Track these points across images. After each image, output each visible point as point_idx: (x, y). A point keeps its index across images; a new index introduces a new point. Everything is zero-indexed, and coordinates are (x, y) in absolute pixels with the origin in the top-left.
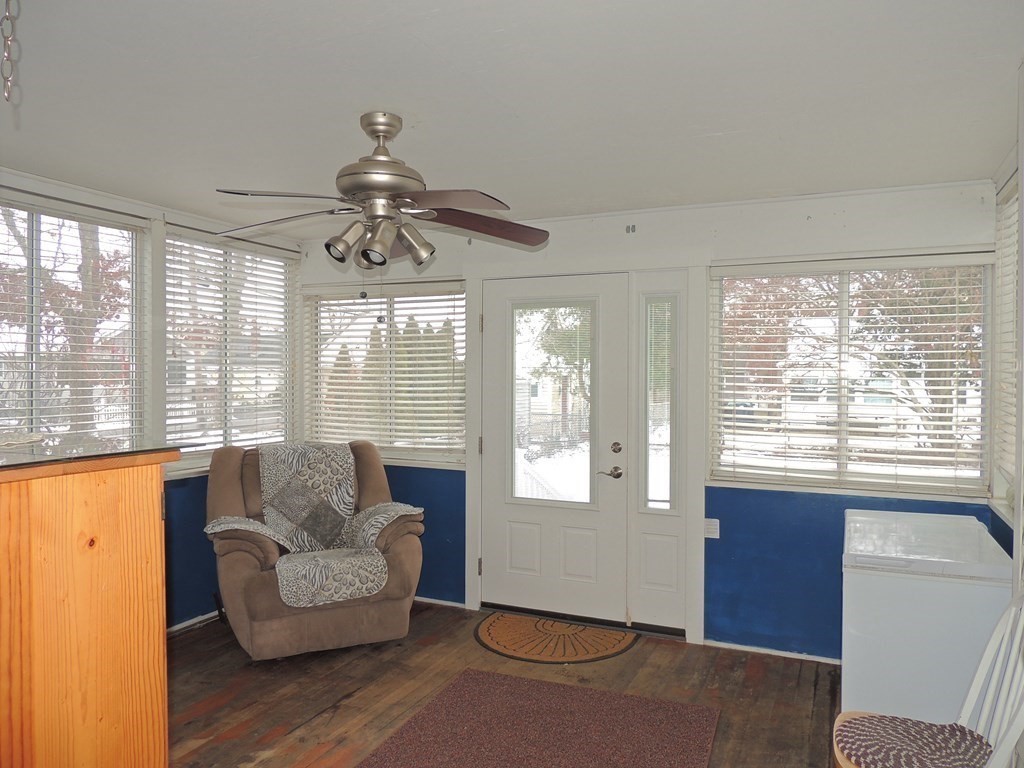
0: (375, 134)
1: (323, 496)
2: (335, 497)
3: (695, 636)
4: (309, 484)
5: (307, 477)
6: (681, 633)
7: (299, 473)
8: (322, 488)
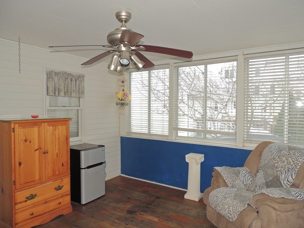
0: (120, 20)
1: (279, 173)
2: (283, 176)
4: (276, 165)
5: (276, 161)
7: (274, 159)
8: (279, 169)
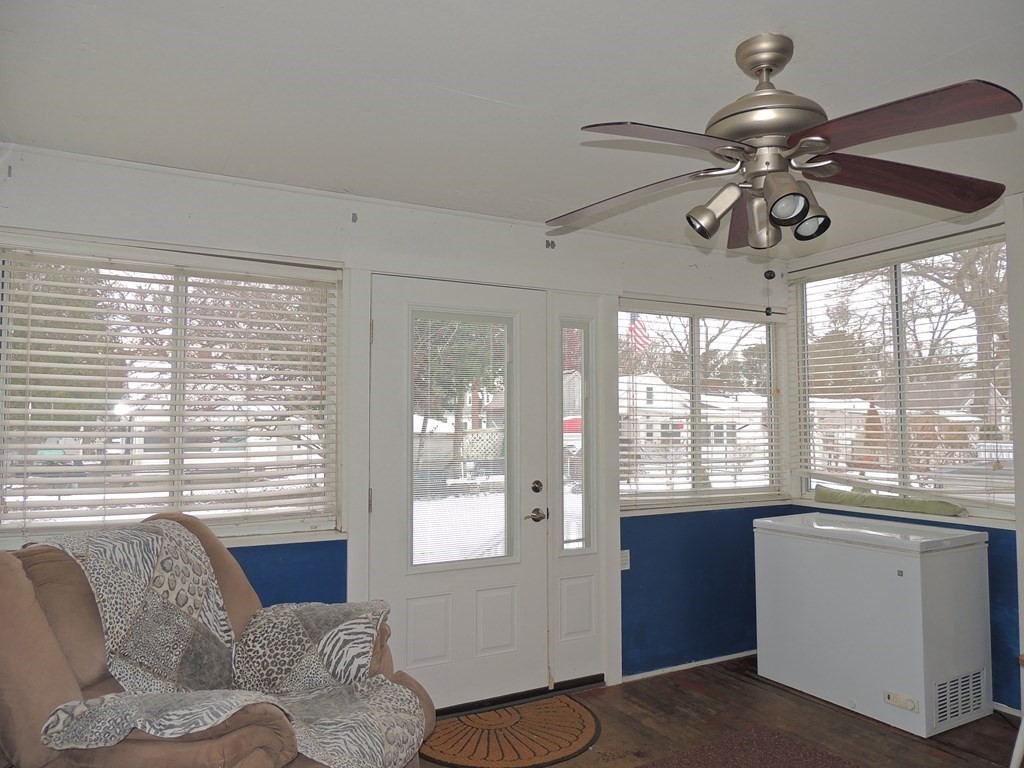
1: (195, 616)
2: (209, 615)
3: (614, 677)
4: (172, 598)
5: (166, 587)
6: (600, 678)
